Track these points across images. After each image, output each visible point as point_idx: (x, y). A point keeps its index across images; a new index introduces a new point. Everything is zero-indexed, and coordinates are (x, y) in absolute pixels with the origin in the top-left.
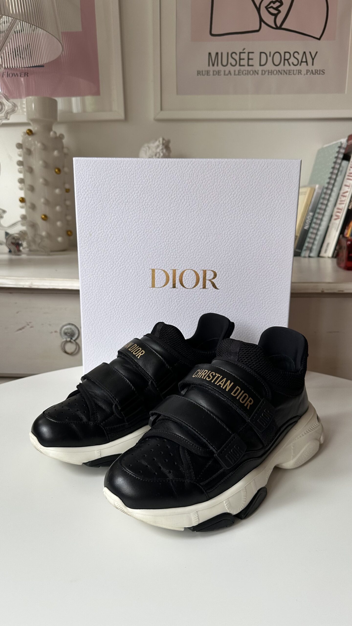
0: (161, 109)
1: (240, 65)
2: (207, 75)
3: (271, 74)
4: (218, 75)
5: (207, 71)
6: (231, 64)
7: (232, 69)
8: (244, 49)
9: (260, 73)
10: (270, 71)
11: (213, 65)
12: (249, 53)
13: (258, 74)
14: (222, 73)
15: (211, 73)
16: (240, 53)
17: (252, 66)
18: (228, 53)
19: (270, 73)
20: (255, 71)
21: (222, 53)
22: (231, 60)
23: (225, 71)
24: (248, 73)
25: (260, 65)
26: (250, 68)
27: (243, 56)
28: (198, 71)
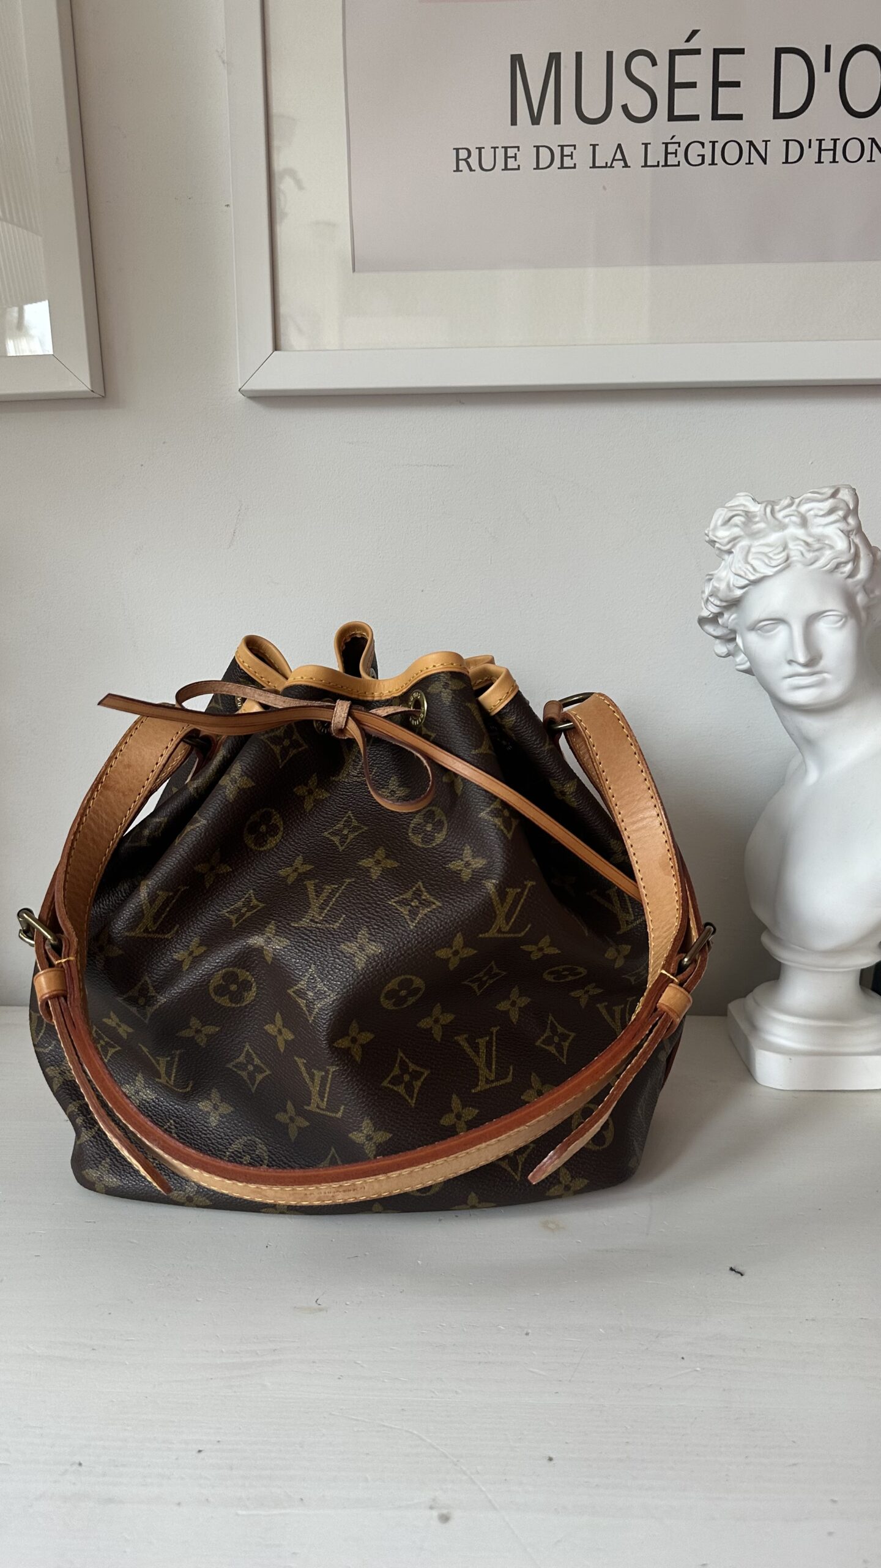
0: (276, 347)
1: (672, 117)
2: (506, 168)
3: (834, 161)
4: (562, 167)
5: (506, 148)
6: (625, 108)
7: (634, 136)
8: (694, 33)
9: (776, 152)
10: (828, 144)
11: (536, 120)
12: (717, 52)
13: (764, 161)
14: (582, 156)
15: (526, 158)
16: (673, 54)
17: (739, 117)
18: (610, 55)
19: (827, 156)
20: (751, 143)
21: (579, 56)
22: (625, 92)
23: (594, 146)
24: (716, 154)
25: (777, 115)
26: (723, 131)
27: (686, 68)
28: (457, 150)
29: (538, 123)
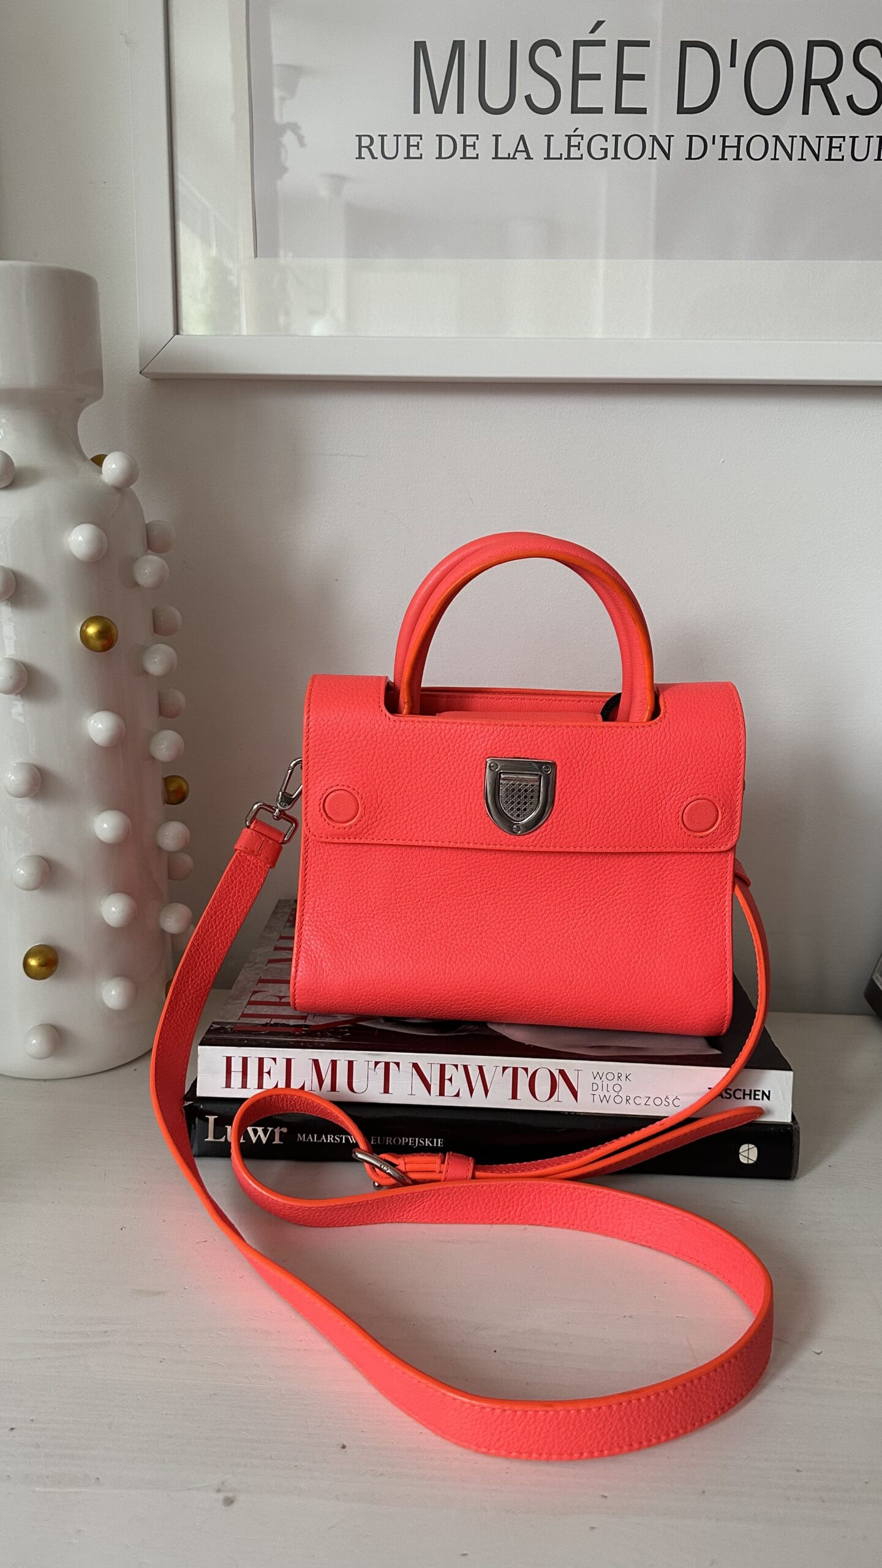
1: (575, 109)
2: (408, 157)
3: (738, 158)
4: (464, 157)
5: (408, 137)
6: (528, 98)
7: (535, 127)
8: (599, 24)
10: (731, 141)
11: (438, 109)
12: (622, 45)
13: (668, 156)
15: (429, 147)
18: (513, 44)
20: (655, 138)
21: (483, 45)
24: (619, 148)
25: (681, 110)
26: (625, 124)
27: (591, 60)
28: (360, 137)
29: (442, 113)
